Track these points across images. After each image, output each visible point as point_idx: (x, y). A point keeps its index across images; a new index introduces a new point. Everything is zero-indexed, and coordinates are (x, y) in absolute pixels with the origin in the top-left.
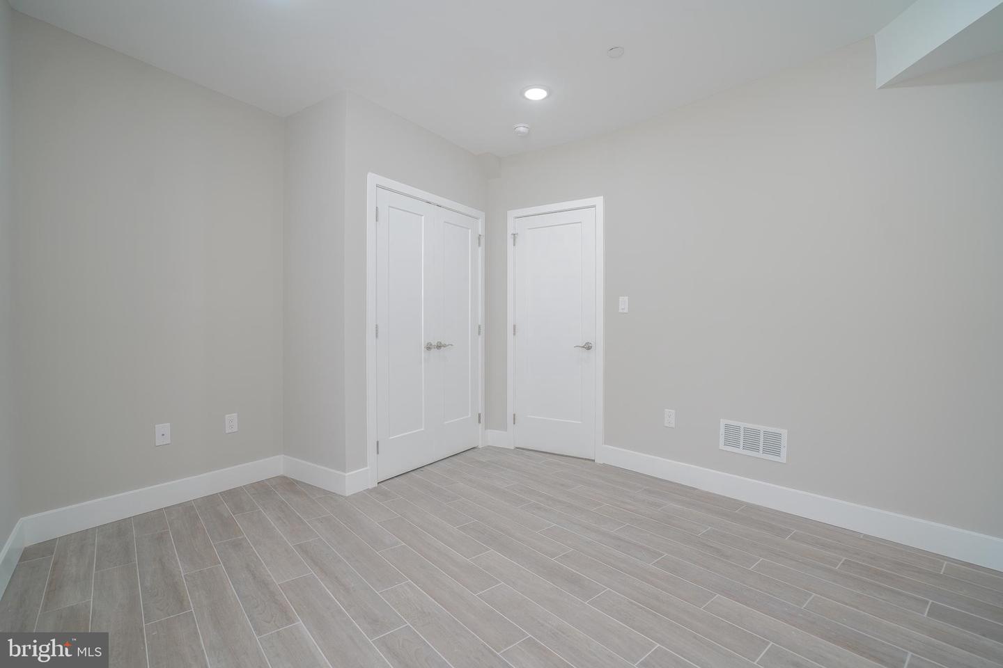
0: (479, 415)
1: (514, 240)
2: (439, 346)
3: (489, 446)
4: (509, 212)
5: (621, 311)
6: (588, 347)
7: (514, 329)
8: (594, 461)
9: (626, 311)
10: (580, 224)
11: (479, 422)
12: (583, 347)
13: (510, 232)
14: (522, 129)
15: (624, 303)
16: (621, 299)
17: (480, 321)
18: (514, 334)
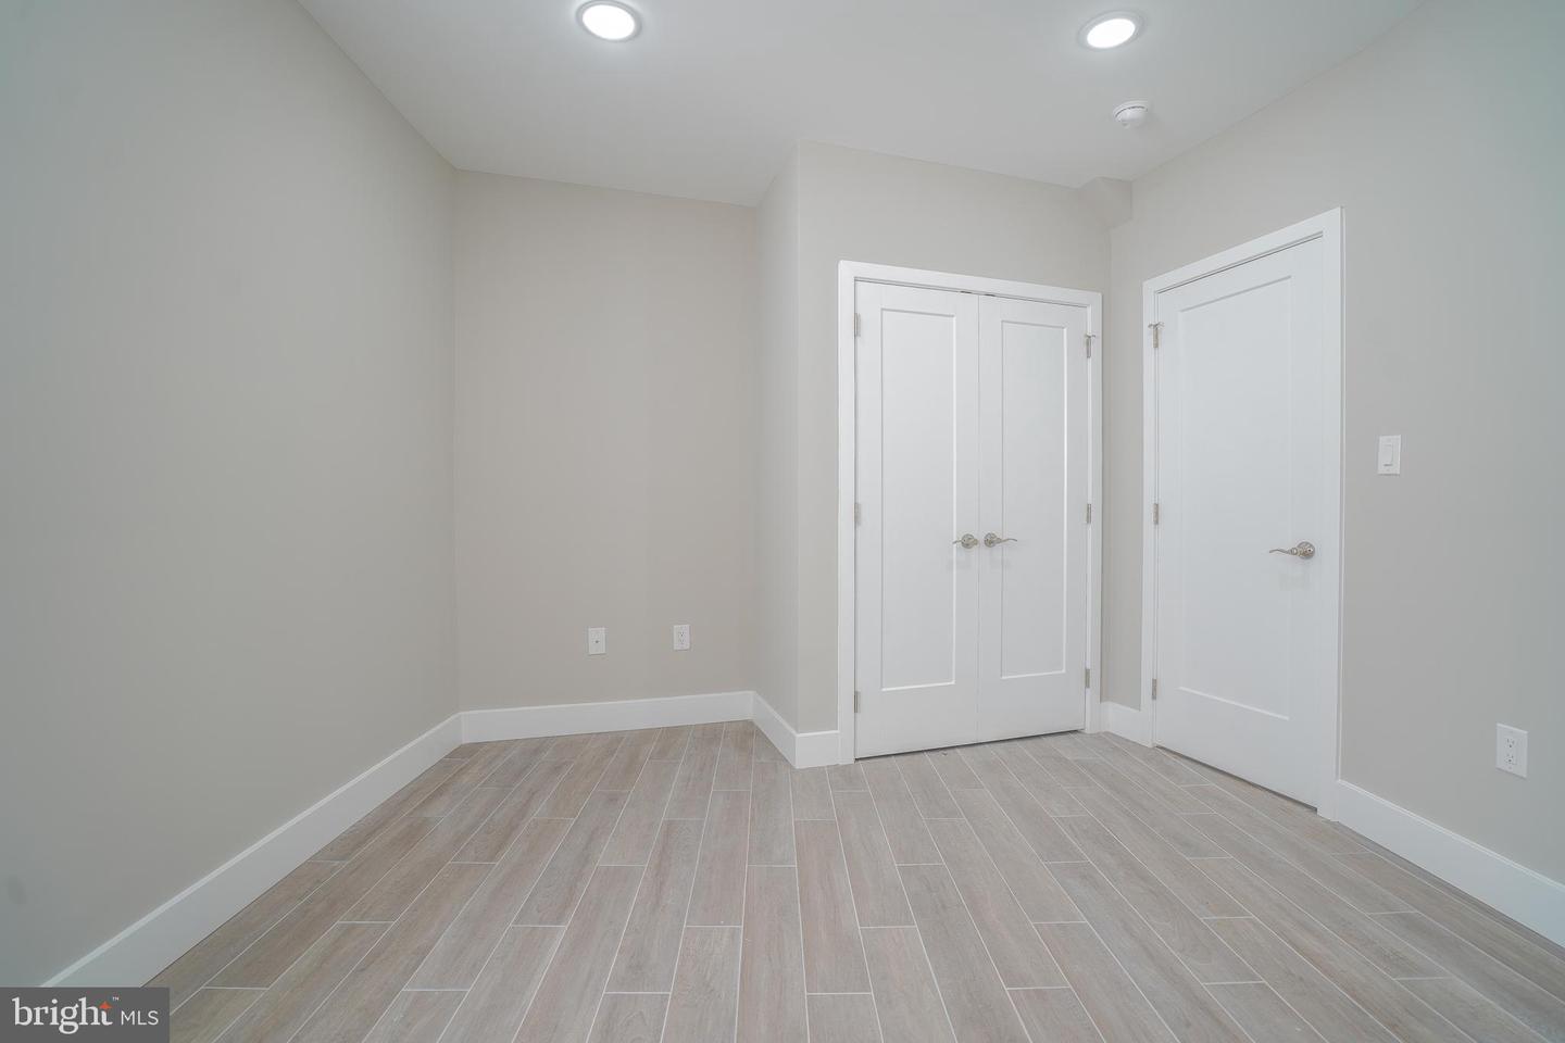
0: (1087, 672)
1: (1156, 337)
2: (991, 541)
3: (1107, 733)
4: (1146, 283)
5: (1382, 470)
6: (1306, 553)
7: (1157, 514)
8: (1316, 810)
9: (1396, 469)
10: (1289, 280)
11: (1087, 685)
12: (1291, 552)
13: (1149, 318)
14: (1129, 114)
15: (1389, 453)
16: (1383, 439)
17: (1092, 495)
18: (1157, 522)
